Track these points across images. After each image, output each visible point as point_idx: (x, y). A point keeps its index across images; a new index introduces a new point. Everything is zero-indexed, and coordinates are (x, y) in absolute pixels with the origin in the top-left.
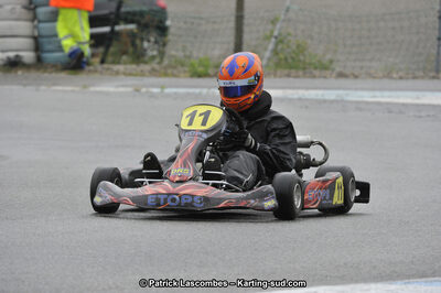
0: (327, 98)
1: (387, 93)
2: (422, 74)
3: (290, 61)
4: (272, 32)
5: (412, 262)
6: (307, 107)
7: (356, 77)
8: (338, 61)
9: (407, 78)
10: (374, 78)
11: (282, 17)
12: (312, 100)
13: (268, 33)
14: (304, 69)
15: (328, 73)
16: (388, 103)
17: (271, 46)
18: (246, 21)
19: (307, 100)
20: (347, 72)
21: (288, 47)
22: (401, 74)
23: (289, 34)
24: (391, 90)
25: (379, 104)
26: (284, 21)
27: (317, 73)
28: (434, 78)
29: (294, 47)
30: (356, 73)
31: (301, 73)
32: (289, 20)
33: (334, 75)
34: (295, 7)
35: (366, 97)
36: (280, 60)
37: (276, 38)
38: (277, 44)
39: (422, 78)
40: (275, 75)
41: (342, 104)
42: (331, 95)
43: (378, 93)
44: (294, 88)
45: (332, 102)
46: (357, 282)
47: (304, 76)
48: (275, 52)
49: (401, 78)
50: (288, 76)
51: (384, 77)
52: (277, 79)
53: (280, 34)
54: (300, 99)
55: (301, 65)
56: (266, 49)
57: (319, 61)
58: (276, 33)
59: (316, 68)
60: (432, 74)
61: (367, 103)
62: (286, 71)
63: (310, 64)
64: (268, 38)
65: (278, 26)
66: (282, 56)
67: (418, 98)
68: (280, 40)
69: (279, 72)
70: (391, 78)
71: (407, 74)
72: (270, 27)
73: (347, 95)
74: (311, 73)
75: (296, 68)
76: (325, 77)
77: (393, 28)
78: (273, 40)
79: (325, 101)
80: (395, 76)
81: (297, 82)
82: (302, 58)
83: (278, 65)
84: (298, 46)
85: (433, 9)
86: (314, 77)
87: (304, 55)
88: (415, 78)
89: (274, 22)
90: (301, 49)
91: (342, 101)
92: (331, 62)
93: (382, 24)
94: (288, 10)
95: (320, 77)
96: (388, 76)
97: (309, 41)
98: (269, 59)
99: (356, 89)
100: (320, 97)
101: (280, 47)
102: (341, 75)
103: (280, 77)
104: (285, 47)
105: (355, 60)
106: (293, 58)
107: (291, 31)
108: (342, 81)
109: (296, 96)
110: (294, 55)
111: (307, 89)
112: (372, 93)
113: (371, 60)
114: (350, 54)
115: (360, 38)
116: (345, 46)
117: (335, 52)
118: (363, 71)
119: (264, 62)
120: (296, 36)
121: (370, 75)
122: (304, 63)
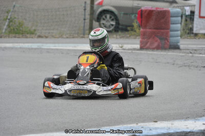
0: (33, 47)
1: (60, 45)
2: (77, 35)
3: (16, 30)
4: (7, 17)
5: (73, 123)
6: (24, 52)
7: (47, 37)
8: (38, 30)
9: (70, 38)
10: (55, 38)
11: (12, 10)
12: (27, 48)
13: (5, 17)
14: (22, 34)
15: (33, 35)
16: (61, 49)
17: (7, 24)
19: (24, 48)
20: (42, 35)
21: (15, 23)
22: (67, 36)
23: (15, 18)
24: (62, 43)
25: (57, 49)
26: (12, 12)
27: (28, 36)
28: (82, 37)
29: (18, 24)
30: (46, 36)
31: (21, 36)
32: (15, 11)
33: (36, 37)
34: (18, 5)
35: (52, 46)
36: (11, 30)
37: (9, 19)
38: (9, 22)
39: (77, 37)
40: (9, 37)
41: (40, 50)
42: (35, 46)
43: (57, 45)
44: (17, 43)
45: (35, 49)
46: (47, 132)
47: (23, 37)
48: (9, 26)
49: (67, 38)
50: (15, 37)
51: (59, 37)
52: (10, 39)
53: (11, 18)
54: (21, 48)
55: (21, 32)
56: (4, 25)
57: (30, 30)
58: (9, 17)
59: (28, 34)
60: (82, 36)
61: (52, 49)
62: (14, 35)
63: (25, 31)
64: (5, 20)
65: (10, 14)
66: (12, 28)
67: (75, 47)
68: (11, 21)
69: (11, 35)
70: (63, 38)
71: (70, 35)
72: (6, 14)
73: (42, 45)
75: (19, 33)
76: (32, 38)
77: (63, 15)
78: (8, 20)
79: (32, 49)
80: (64, 37)
81: (19, 40)
82: (21, 29)
83: (10, 32)
84: (20, 23)
85: (82, 5)
86: (27, 37)
87: (22, 28)
88: (73, 38)
89: (8, 12)
90: (21, 25)
91: (40, 48)
92: (35, 30)
93: (58, 13)
94: (14, 6)
95: (30, 37)
96: (61, 37)
97: (24, 21)
98: (6, 29)
99: (47, 43)
100: (30, 47)
101: (11, 23)
102: (39, 37)
103: (11, 38)
104: (13, 23)
105: (46, 30)
106: (17, 29)
107: (16, 16)
108: (40, 39)
109: (19, 47)
110: (17, 27)
111: (24, 43)
112: (54, 45)
113: (53, 29)
114: (44, 27)
115: (48, 20)
116: (41, 23)
117: (37, 26)
118: (50, 34)
119: (4, 31)
120: (18, 19)
121: (53, 37)
122: (22, 31)
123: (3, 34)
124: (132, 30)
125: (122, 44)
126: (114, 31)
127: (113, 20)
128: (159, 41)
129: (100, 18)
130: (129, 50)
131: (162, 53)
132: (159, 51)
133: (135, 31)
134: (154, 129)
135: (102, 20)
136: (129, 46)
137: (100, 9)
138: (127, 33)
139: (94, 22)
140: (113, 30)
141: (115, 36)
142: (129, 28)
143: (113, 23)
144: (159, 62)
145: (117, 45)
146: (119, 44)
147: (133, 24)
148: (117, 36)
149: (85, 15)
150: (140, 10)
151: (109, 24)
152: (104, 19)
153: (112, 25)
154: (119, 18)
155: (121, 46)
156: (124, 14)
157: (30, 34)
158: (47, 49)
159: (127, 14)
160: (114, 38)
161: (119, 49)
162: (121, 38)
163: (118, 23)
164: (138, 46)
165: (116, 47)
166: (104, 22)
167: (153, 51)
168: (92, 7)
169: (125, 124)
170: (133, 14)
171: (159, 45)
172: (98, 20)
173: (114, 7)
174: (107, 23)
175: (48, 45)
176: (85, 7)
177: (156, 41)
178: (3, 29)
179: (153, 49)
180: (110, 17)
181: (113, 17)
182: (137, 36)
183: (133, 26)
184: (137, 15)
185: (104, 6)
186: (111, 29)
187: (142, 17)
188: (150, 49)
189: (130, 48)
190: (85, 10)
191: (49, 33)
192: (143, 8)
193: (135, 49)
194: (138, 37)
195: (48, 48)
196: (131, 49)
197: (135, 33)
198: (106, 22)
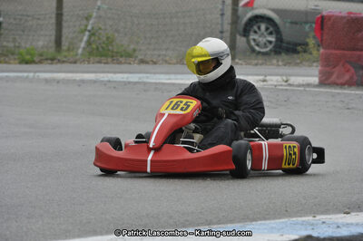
0: (131, 80)
1: (179, 76)
3: (100, 49)
4: (87, 26)
6: (115, 88)
7: (155, 63)
8: (140, 50)
10: (170, 64)
11: (95, 14)
12: (120, 82)
13: (83, 27)
14: (112, 57)
15: (131, 60)
17: (85, 38)
18: (64, 18)
19: (115, 82)
20: (148, 59)
21: (99, 39)
23: (100, 29)
25: (173, 84)
26: (96, 17)
27: (122, 59)
29: (105, 39)
30: (155, 60)
31: (110, 60)
32: (100, 17)
33: (137, 62)
34: (105, 7)
35: (163, 79)
36: (93, 49)
37: (89, 31)
38: (90, 37)
40: (89, 63)
41: (145, 86)
42: (134, 78)
43: (172, 76)
44: (103, 72)
45: (136, 83)
47: (113, 62)
48: (89, 43)
50: (100, 62)
51: (177, 63)
52: (91, 65)
53: (93, 28)
54: (109, 81)
55: (110, 54)
56: (81, 41)
57: (125, 50)
58: (89, 28)
59: (122, 56)
61: (163, 84)
62: (97, 59)
63: (117, 53)
64: (83, 32)
65: (91, 22)
66: (94, 46)
68: (92, 34)
69: (92, 59)
70: (183, 64)
72: (85, 22)
73: (147, 78)
74: (118, 60)
75: (106, 56)
76: (130, 63)
77: (184, 23)
78: (87, 33)
79: (129, 83)
81: (107, 67)
82: (110, 48)
83: (91, 53)
84: (108, 38)
85: (217, 7)
86: (120, 63)
87: (112, 46)
89: (88, 18)
90: (110, 40)
91: (143, 82)
92: (134, 50)
93: (175, 20)
94: (99, 9)
95: (125, 63)
96: (181, 62)
97: (116, 35)
98: (84, 48)
99: (155, 73)
100: (125, 80)
101: (93, 39)
102: (143, 62)
103: (93, 63)
104: (97, 38)
105: (154, 50)
106: (102, 48)
107: (103, 27)
108: (143, 67)
109: (106, 79)
110: (104, 45)
111: (115, 73)
112: (167, 76)
113: (167, 49)
114: (149, 44)
115: (157, 32)
116: (145, 38)
117: (138, 43)
118: (160, 58)
119: (80, 51)
120: (106, 29)
121: (166, 62)
122: (113, 52)
123: (78, 57)
124: (305, 51)
125: (286, 76)
126: (273, 53)
127: (271, 33)
128: (352, 70)
129: (250, 30)
130: (299, 86)
131: (357, 92)
132: (353, 88)
133: (311, 54)
134: (344, 225)
135: (252, 33)
136: (300, 80)
137: (249, 15)
138: (295, 56)
139: (238, 37)
140: (271, 50)
141: (275, 61)
142: (299, 48)
143: (272, 39)
144: (353, 108)
145: (279, 78)
146: (281, 75)
147: (308, 40)
148: (278, 61)
149: (222, 25)
150: (319, 16)
151: (264, 40)
152: (255, 32)
153: (270, 42)
154: (282, 29)
155: (285, 78)
156: (292, 23)
157: (126, 57)
158: (156, 84)
159: (296, 23)
160: (273, 65)
161: (282, 85)
162: (285, 65)
163: (280, 39)
164: (315, 80)
165: (277, 81)
166: (256, 37)
167: (341, 88)
168: (235, 11)
169: (293, 217)
170: (306, 23)
171: (351, 78)
172: (246, 32)
173: (273, 10)
174: (260, 39)
175: (158, 76)
176: (222, 10)
177: (348, 71)
178: (78, 48)
179: (342, 85)
180: (267, 29)
181: (271, 29)
182: (314, 62)
183: (307, 44)
184: (314, 25)
185: (256, 8)
186: (268, 49)
187: (322, 29)
188: (337, 85)
189: (301, 82)
190: (222, 15)
191: (159, 56)
192: (324, 13)
193: (309, 85)
194: (315, 64)
195: (158, 81)
196: (303, 85)
197: (310, 56)
198: (260, 36)
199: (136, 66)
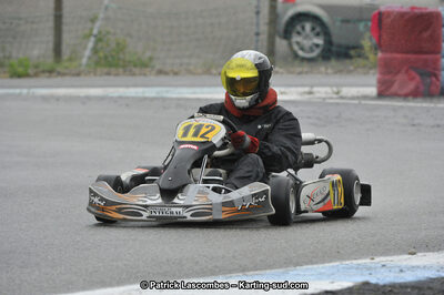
0: (147, 95)
1: (206, 89)
3: (110, 59)
4: (92, 29)
5: (234, 257)
6: (127, 105)
7: (176, 74)
8: (158, 58)
10: (194, 74)
11: (102, 15)
12: (133, 98)
13: (87, 32)
14: (124, 67)
15: (147, 70)
17: (91, 45)
18: (64, 20)
19: (128, 98)
20: (168, 68)
21: (108, 45)
23: (108, 33)
24: (210, 86)
26: (103, 19)
27: (137, 70)
29: (113, 45)
30: (176, 70)
31: (121, 70)
32: (108, 18)
33: (154, 72)
34: (114, 6)
35: (186, 93)
36: (100, 58)
37: (95, 36)
38: (96, 43)
40: (95, 75)
42: (151, 92)
43: (198, 90)
45: (152, 99)
47: (125, 74)
48: (95, 50)
50: (108, 74)
51: (204, 73)
52: (97, 78)
53: (100, 32)
54: (120, 97)
55: (121, 63)
56: (85, 48)
57: (139, 59)
58: (95, 32)
59: (135, 66)
61: (188, 100)
62: (106, 70)
63: (130, 62)
64: (87, 37)
65: (98, 24)
66: (101, 54)
68: (99, 39)
69: (99, 70)
70: (210, 74)
72: (89, 25)
73: (167, 92)
74: (130, 71)
75: (117, 66)
76: (145, 75)
77: (211, 24)
78: (93, 38)
79: (145, 99)
81: (117, 80)
82: (121, 56)
83: (97, 63)
84: (118, 44)
85: (251, 4)
86: (134, 75)
87: (124, 54)
89: (93, 21)
90: (121, 47)
91: (162, 98)
92: (151, 59)
93: (200, 20)
94: (106, 8)
95: (140, 74)
96: (208, 72)
97: (128, 39)
98: (89, 58)
99: (177, 86)
100: (140, 95)
101: (100, 45)
102: (160, 72)
103: (101, 75)
104: (104, 45)
105: (175, 57)
106: (112, 56)
107: (110, 29)
108: (162, 78)
109: (116, 95)
110: (114, 54)
111: (127, 86)
112: (191, 90)
113: (190, 57)
114: (169, 50)
115: (179, 35)
116: (164, 43)
117: (155, 49)
118: (182, 67)
119: (84, 61)
120: (115, 34)
121: (190, 72)
122: (124, 61)
123: (82, 68)
124: (360, 56)
125: (337, 87)
126: (320, 59)
127: (318, 34)
128: (418, 78)
129: (291, 32)
130: (353, 98)
131: (424, 105)
132: (419, 100)
133: (367, 58)
134: (408, 269)
135: (294, 35)
136: (353, 91)
137: (291, 13)
138: (348, 62)
139: (278, 40)
140: (318, 56)
141: (323, 69)
142: (352, 52)
143: (319, 41)
144: (419, 124)
145: (328, 89)
146: (331, 86)
147: (363, 42)
148: (326, 69)
149: (258, 25)
150: (376, 12)
151: (310, 43)
152: (299, 33)
153: (317, 46)
154: (330, 29)
155: (336, 90)
156: (343, 21)
157: (141, 67)
158: (178, 99)
159: (348, 21)
160: (321, 73)
161: (331, 98)
162: (336, 73)
163: (329, 42)
164: (373, 91)
165: (326, 93)
166: (299, 39)
167: (404, 100)
168: (273, 8)
170: (361, 21)
171: (417, 88)
172: (287, 34)
173: (320, 6)
174: (305, 42)
175: (180, 90)
176: (257, 7)
177: (412, 79)
178: (82, 57)
179: (405, 97)
180: (313, 29)
181: (318, 29)
182: (371, 68)
183: (362, 48)
184: (370, 24)
185: (299, 4)
186: (314, 54)
187: (380, 28)
188: (400, 96)
189: (356, 94)
190: (258, 13)
191: (181, 65)
192: (382, 9)
193: (365, 97)
194: (372, 71)
195: (180, 96)
196: (358, 98)
197: (366, 62)
198: (304, 39)
199: (153, 78)
